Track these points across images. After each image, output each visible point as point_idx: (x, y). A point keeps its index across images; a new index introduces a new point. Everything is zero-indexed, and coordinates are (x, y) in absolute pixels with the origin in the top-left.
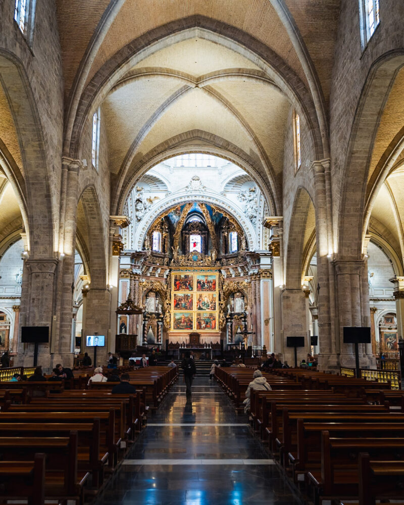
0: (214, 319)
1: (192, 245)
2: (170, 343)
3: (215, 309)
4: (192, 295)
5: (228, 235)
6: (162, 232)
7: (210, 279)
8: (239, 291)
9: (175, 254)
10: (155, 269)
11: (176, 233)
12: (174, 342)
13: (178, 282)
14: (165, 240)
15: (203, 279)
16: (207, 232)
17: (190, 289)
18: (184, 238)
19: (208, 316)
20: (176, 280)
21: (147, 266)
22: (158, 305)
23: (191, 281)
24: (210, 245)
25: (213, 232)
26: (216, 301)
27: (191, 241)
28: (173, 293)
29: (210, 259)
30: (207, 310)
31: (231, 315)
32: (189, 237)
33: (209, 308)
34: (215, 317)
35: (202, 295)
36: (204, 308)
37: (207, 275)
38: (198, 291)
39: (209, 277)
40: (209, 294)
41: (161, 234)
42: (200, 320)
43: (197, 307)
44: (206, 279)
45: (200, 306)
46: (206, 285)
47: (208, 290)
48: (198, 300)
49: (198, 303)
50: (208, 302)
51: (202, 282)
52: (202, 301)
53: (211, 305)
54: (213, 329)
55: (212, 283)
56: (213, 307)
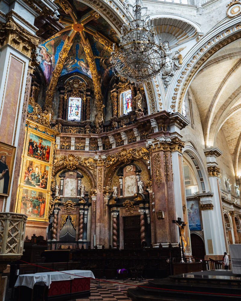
0: (44, 202)
3: (45, 187)
7: (44, 144)
15: (37, 141)
19: (37, 196)
26: (48, 177)
30: (37, 187)
33: (39, 185)
34: (46, 199)
35: (33, 164)
36: (33, 183)
37: (42, 137)
38: (29, 156)
39: (43, 141)
40: (41, 165)
42: (26, 200)
43: (25, 180)
44: (40, 142)
45: (28, 179)
46: (39, 151)
47: (41, 158)
48: (27, 169)
49: (27, 173)
50: (39, 176)
51: (35, 144)
52: (32, 172)
53: (42, 180)
54: (41, 216)
55: (47, 151)
56: (44, 184)
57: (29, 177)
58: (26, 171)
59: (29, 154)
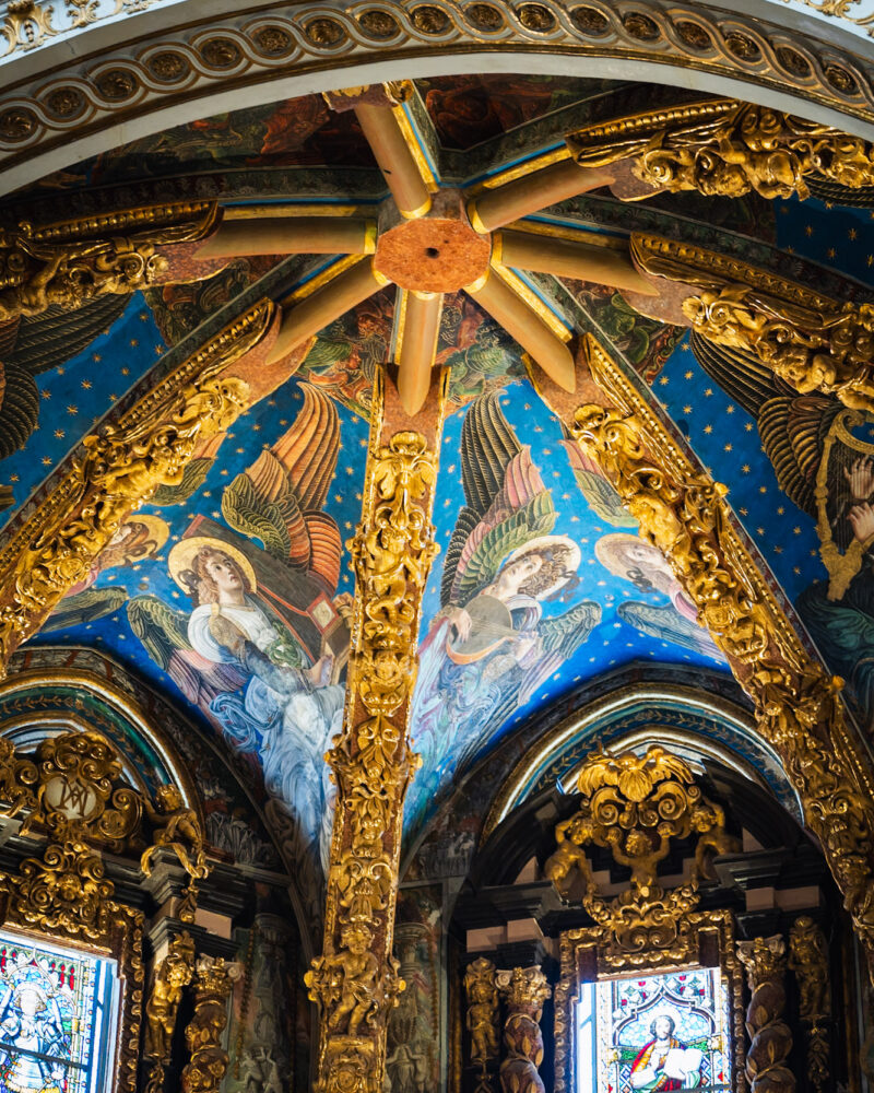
41: (130, 973)
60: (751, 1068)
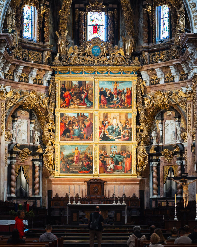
0: (129, 156)
1: (90, 30)
2: (54, 196)
3: (130, 139)
4: (92, 114)
5: (153, 11)
6: (38, 6)
7: (122, 87)
8: (171, 108)
9: (62, 44)
10: (28, 70)
11: (63, 6)
12: (62, 195)
13: (66, 93)
14: (44, 19)
15: (110, 88)
16: (116, 6)
17: (88, 105)
18: (77, 17)
19: (119, 150)
20: (63, 89)
21: (13, 64)
22: (34, 133)
23: (90, 92)
24: (121, 30)
25: (127, 6)
26: (132, 126)
27: (89, 23)
28: (59, 111)
29: (122, 53)
30: (117, 141)
31: (158, 149)
32: (86, 15)
33: (120, 138)
34: (131, 152)
35: (109, 116)
36: (112, 137)
37: (117, 80)
38: (102, 108)
39: (120, 84)
40: (120, 114)
41: (38, 9)
42: (105, 157)
43: (100, 136)
44: (115, 87)
45: (105, 135)
46: (115, 98)
47: (119, 106)
48: (101, 124)
49: (102, 128)
50: (119, 127)
51: (108, 92)
52: (108, 125)
53: (124, 131)
54: (127, 172)
55: (126, 95)
56: (127, 136)
57: (105, 132)
58: (101, 126)
59: (101, 106)
60: (109, 27)
